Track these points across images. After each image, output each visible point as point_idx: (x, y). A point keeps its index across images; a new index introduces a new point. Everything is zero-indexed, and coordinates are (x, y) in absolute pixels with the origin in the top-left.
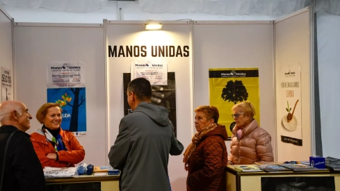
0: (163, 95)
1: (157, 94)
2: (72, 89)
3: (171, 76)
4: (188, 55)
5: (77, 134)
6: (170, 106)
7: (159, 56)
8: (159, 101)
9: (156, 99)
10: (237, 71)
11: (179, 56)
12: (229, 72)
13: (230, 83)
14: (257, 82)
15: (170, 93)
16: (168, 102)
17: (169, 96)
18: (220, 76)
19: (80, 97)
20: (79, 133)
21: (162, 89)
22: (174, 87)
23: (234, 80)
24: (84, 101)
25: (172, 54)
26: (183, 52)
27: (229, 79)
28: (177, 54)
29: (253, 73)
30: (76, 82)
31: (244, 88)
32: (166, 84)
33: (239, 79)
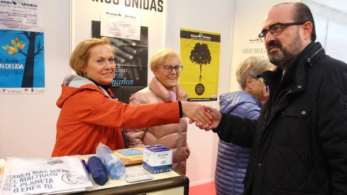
0: (135, 51)
1: (129, 49)
2: (26, 33)
3: (144, 31)
4: (161, 11)
5: (32, 91)
6: (142, 63)
7: (133, 6)
8: (131, 57)
9: (127, 55)
10: (205, 35)
11: (153, 9)
12: (197, 34)
13: (198, 45)
14: (218, 47)
15: (142, 49)
16: (139, 59)
17: (142, 53)
18: (190, 37)
19: (36, 44)
20: (34, 89)
21: (134, 44)
22: (147, 44)
23: (201, 42)
24: (41, 49)
25: (146, 7)
26: (157, 7)
27: (197, 42)
28: (152, 7)
29: (216, 38)
30: (31, 25)
31: (208, 51)
32: (139, 39)
33: (205, 42)
